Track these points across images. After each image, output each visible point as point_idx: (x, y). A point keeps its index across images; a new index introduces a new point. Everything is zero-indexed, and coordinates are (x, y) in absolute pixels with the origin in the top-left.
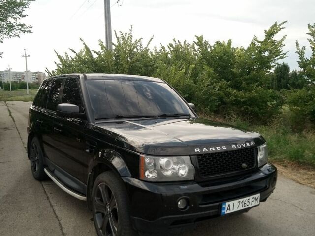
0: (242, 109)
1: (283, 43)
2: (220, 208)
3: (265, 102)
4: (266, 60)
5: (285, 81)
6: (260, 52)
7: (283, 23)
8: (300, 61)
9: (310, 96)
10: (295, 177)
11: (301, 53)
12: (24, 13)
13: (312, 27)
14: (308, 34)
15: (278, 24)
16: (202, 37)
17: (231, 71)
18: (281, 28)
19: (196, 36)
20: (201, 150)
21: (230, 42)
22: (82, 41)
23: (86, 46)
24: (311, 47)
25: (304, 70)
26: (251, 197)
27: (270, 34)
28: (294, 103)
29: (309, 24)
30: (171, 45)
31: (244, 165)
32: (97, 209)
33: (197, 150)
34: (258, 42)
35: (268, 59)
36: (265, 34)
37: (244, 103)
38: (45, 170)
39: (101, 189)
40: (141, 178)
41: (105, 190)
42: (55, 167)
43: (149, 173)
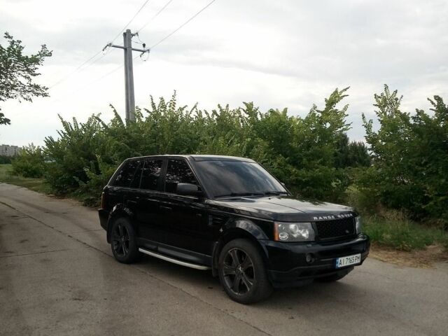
0: (305, 190)
1: (346, 113)
2: (334, 262)
3: (329, 183)
4: (329, 133)
5: (344, 155)
6: (321, 123)
7: (345, 90)
8: (367, 135)
9: (381, 174)
10: (377, 257)
11: (368, 127)
12: (37, 72)
13: (380, 97)
14: (375, 105)
15: (339, 91)
16: (252, 104)
17: (289, 146)
18: (344, 96)
19: (244, 103)
20: (318, 218)
21: (285, 111)
22: (113, 107)
23: (116, 114)
24: (379, 120)
25: (373, 146)
26: (355, 256)
27: (331, 103)
28: (364, 182)
29: (375, 95)
30: (214, 112)
31: (347, 232)
32: (226, 273)
33: (315, 218)
34: (318, 111)
35: (331, 131)
36: (325, 103)
37: (307, 183)
38: (141, 250)
39: (232, 254)
40: (277, 239)
41: (237, 254)
42: (158, 245)
43: (282, 235)
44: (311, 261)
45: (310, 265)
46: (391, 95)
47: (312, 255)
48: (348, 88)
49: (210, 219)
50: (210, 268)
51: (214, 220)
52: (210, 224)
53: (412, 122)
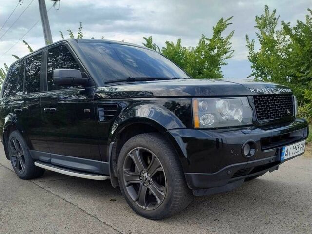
2: (280, 153)
6: (209, 50)
7: (229, 19)
8: (249, 55)
11: (251, 47)
13: (260, 19)
14: (256, 27)
15: (224, 20)
16: (151, 38)
18: (228, 25)
19: (144, 38)
21: (179, 41)
22: (26, 44)
23: (31, 50)
24: (260, 40)
26: (301, 144)
27: (218, 31)
29: (257, 17)
31: (288, 112)
32: (127, 182)
33: (252, 90)
34: (207, 39)
36: (213, 31)
38: (36, 164)
39: (133, 157)
40: (197, 126)
41: (140, 155)
42: (51, 157)
43: (204, 120)
44: (249, 154)
45: (248, 160)
46: (270, 15)
47: (251, 145)
48: (231, 18)
49: (101, 113)
50: (108, 177)
51: (106, 113)
52: (102, 119)
53: (293, 32)
